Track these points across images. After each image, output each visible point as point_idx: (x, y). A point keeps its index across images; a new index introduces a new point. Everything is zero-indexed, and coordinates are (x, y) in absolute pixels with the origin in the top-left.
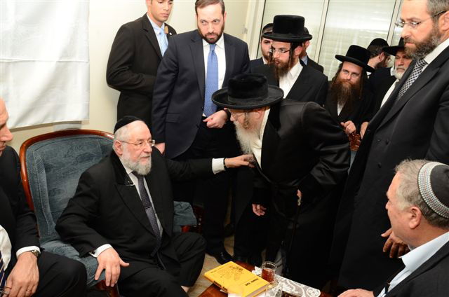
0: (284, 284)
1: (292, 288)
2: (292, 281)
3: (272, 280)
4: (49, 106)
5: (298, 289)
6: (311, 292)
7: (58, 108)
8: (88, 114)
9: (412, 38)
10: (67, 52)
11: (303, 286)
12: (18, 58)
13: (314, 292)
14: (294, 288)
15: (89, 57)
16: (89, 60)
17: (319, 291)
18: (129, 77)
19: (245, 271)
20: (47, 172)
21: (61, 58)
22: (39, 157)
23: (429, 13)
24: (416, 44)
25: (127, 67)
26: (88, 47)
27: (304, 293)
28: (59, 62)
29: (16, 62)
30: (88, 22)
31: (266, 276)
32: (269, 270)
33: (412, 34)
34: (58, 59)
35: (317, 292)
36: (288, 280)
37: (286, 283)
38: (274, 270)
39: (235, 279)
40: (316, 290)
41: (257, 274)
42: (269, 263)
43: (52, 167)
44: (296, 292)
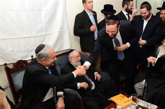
1: (145, 104)
2: (145, 102)
3: (136, 101)
4: (59, 46)
5: (147, 105)
6: (153, 106)
7: (62, 46)
8: (71, 46)
10: (62, 28)
11: (150, 104)
13: (154, 107)
15: (69, 28)
17: (157, 106)
19: (126, 97)
21: (60, 30)
27: (150, 107)
29: (47, 35)
30: (67, 17)
31: (134, 100)
32: (135, 97)
34: (59, 31)
35: (156, 107)
36: (144, 101)
37: (143, 102)
38: (137, 97)
39: (121, 100)
40: (155, 106)
41: (130, 99)
42: (135, 95)
43: (61, 65)
44: (146, 106)
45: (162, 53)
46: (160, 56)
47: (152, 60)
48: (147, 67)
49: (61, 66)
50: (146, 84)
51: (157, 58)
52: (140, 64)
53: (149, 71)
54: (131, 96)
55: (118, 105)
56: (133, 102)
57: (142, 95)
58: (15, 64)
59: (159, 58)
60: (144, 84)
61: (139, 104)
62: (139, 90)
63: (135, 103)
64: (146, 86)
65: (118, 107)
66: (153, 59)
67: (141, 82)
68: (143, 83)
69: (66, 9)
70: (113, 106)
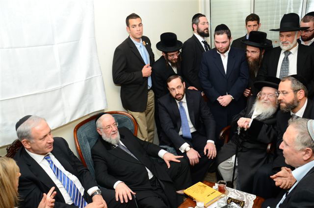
0: (233, 193)
3: (225, 191)
4: (85, 105)
5: (242, 196)
6: (250, 197)
7: (90, 105)
8: (107, 104)
9: (284, 100)
10: (90, 73)
11: (245, 193)
12: (65, 84)
13: (252, 197)
14: (239, 195)
15: (101, 72)
16: (102, 73)
18: (126, 77)
19: (208, 187)
20: (89, 142)
21: (87, 77)
22: (84, 135)
23: (292, 89)
24: (286, 104)
25: (124, 72)
26: (100, 67)
27: (245, 198)
28: (86, 80)
31: (221, 190)
32: (222, 185)
33: (284, 99)
35: (254, 197)
36: (235, 190)
37: (235, 192)
38: (225, 185)
39: (201, 193)
40: (252, 195)
41: (215, 188)
42: (222, 181)
43: (92, 139)
44: (241, 198)
45: (258, 111)
46: (255, 115)
47: (244, 122)
48: (237, 134)
49: (92, 142)
50: (237, 162)
51: (251, 118)
52: (226, 129)
53: (241, 141)
54: (216, 184)
55: (198, 202)
56: (220, 193)
57: (231, 180)
58: (10, 148)
59: (254, 119)
60: (234, 162)
61: (229, 195)
62: (226, 172)
63: (223, 195)
64: (237, 164)
65: (198, 204)
66: (246, 122)
67: (229, 159)
68: (232, 161)
69: (95, 37)
70: (190, 204)
